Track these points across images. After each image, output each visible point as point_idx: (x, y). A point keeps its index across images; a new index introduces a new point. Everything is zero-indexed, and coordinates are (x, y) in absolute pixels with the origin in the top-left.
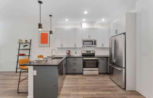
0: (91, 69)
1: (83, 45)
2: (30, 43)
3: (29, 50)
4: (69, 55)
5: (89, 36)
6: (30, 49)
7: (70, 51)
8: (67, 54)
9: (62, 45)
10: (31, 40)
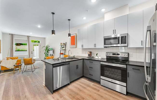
0: (112, 80)
1: (105, 44)
6: (65, 50)
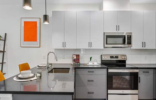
0: (123, 92)
1: (107, 44)
2: (5, 41)
3: (2, 53)
4: (77, 63)
5: (118, 28)
6: (4, 52)
7: (79, 55)
8: (74, 60)
9: (64, 44)
10: (6, 34)
